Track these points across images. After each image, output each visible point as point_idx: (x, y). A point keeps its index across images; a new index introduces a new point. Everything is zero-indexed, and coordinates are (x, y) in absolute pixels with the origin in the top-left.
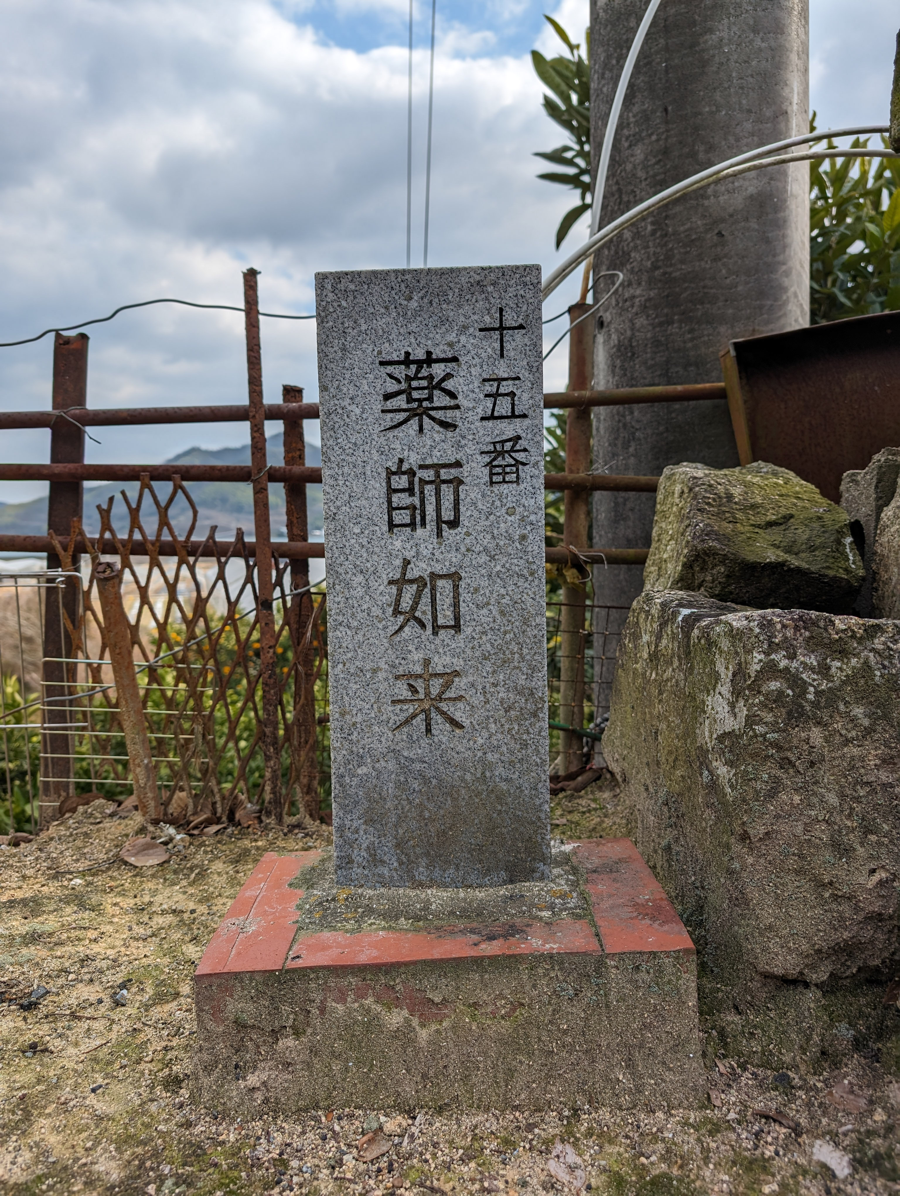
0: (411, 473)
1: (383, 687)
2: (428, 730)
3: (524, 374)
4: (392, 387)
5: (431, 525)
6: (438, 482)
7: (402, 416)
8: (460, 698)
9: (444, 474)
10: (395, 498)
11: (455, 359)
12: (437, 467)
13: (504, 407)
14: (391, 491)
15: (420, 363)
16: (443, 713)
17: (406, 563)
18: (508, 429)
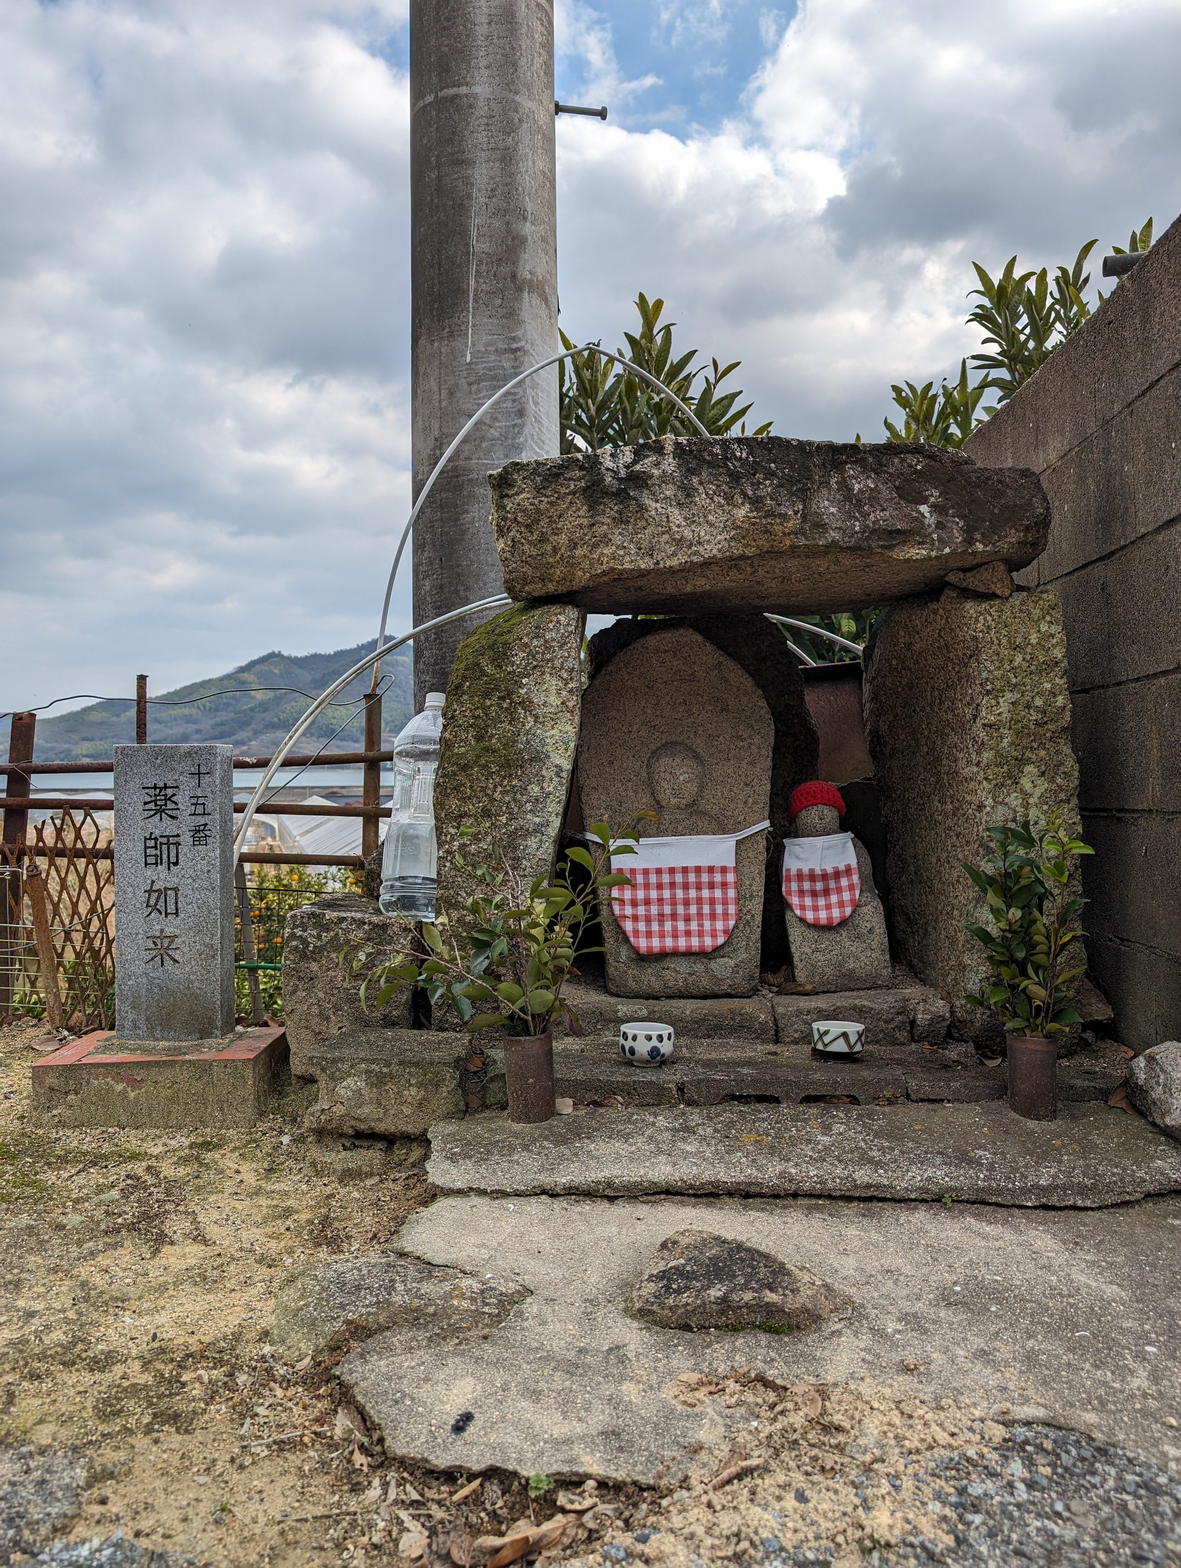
0: (156, 839)
1: (141, 942)
2: (162, 964)
3: (209, 795)
4: (148, 799)
5: (165, 865)
6: (168, 844)
7: (152, 812)
8: (177, 948)
9: (172, 840)
10: (148, 851)
11: (177, 787)
12: (168, 837)
13: (200, 810)
14: (146, 848)
15: (161, 788)
16: (169, 956)
17: (153, 882)
18: (202, 820)
